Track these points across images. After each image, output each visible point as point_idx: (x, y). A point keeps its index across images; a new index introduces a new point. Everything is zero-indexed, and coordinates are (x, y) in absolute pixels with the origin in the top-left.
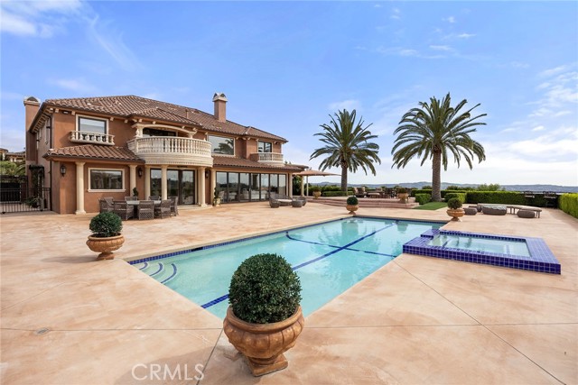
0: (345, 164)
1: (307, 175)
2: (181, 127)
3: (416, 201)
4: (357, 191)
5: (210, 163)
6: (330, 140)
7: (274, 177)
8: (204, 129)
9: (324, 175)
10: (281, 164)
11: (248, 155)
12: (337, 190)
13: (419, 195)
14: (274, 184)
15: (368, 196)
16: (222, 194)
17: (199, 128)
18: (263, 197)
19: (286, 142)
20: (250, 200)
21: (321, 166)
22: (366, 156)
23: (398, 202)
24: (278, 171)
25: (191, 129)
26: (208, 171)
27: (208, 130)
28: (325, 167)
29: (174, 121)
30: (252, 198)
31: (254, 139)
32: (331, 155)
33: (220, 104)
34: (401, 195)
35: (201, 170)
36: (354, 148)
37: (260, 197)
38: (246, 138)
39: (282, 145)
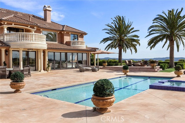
0: (121, 47)
1: (98, 53)
2: (28, 26)
3: (160, 68)
4: (127, 62)
5: (45, 47)
6: (111, 33)
8: (41, 28)
9: (108, 53)
10: (84, 47)
11: (65, 42)
12: (116, 62)
13: (162, 64)
14: (80, 59)
15: (134, 65)
16: (51, 64)
17: (38, 27)
18: (74, 66)
19: (86, 34)
20: (67, 68)
21: (106, 48)
23: (151, 68)
24: (82, 51)
25: (33, 27)
26: (44, 52)
27: (42, 28)
28: (109, 49)
29: (24, 23)
30: (68, 67)
31: (68, 33)
32: (112, 41)
33: (48, 12)
34: (152, 64)
35: (40, 51)
36: (126, 38)
37: (72, 66)
38: (64, 32)
39: (84, 36)
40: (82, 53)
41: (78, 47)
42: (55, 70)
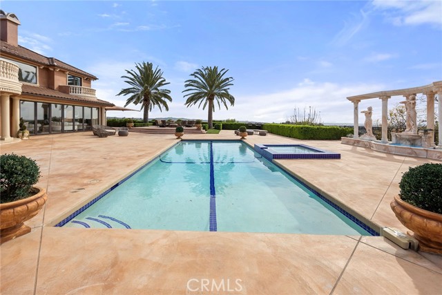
0: (147, 102)
7: (87, 110)
11: (56, 86)
14: (87, 117)
18: (76, 128)
19: (95, 79)
20: (63, 131)
22: (162, 98)
24: (91, 104)
30: (65, 129)
31: (63, 71)
34: (198, 125)
37: (74, 128)
38: (54, 69)
39: (92, 81)
40: (83, 107)
41: (85, 96)
42: (36, 135)
